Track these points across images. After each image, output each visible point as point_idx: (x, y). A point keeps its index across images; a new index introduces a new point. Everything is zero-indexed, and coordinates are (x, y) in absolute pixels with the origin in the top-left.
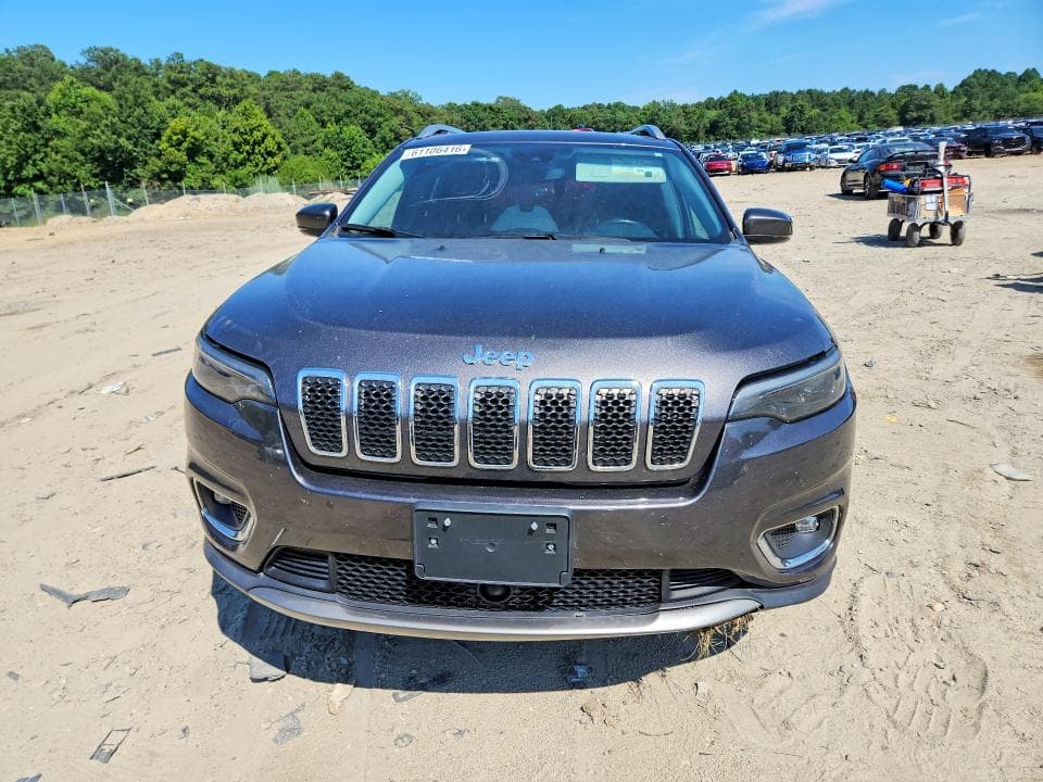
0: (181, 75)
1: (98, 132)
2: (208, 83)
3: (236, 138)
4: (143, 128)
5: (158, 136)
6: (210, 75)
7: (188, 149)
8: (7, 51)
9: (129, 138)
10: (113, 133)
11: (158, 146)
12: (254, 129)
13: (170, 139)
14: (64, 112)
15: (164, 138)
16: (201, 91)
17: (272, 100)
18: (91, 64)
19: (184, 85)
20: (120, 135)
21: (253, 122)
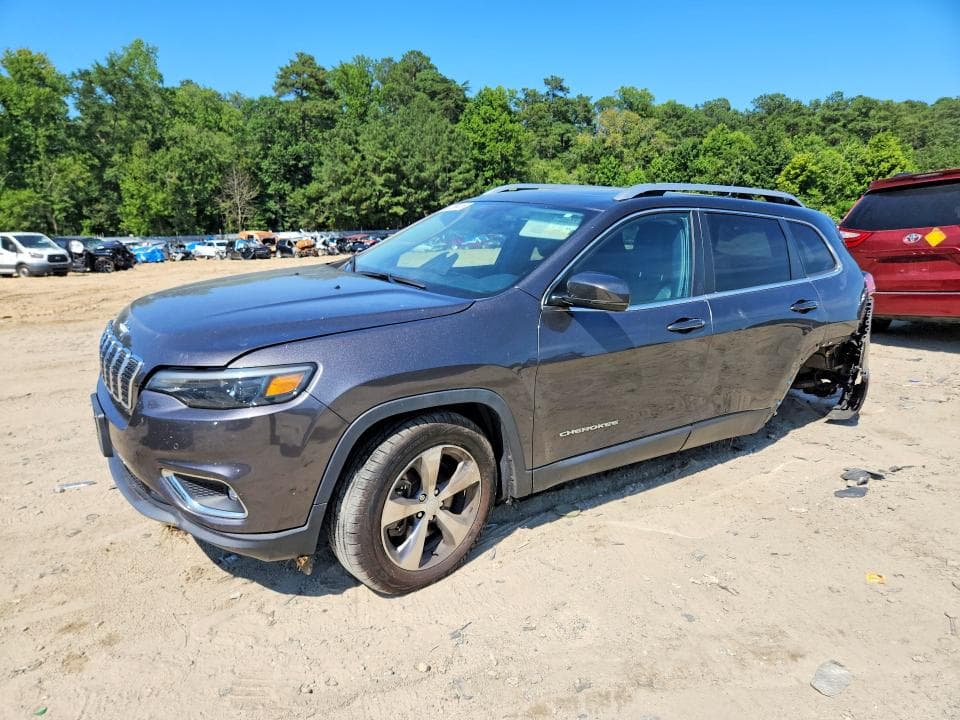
0: (836, 113)
1: (729, 170)
2: (860, 118)
3: (861, 169)
4: (768, 164)
5: (778, 171)
6: (864, 110)
7: (802, 182)
8: (697, 106)
9: (753, 174)
10: (741, 170)
11: (776, 179)
12: (883, 161)
13: (789, 172)
14: (710, 154)
15: (783, 173)
16: (850, 126)
17: (929, 129)
18: (757, 110)
19: (836, 121)
20: (745, 173)
21: (884, 153)
